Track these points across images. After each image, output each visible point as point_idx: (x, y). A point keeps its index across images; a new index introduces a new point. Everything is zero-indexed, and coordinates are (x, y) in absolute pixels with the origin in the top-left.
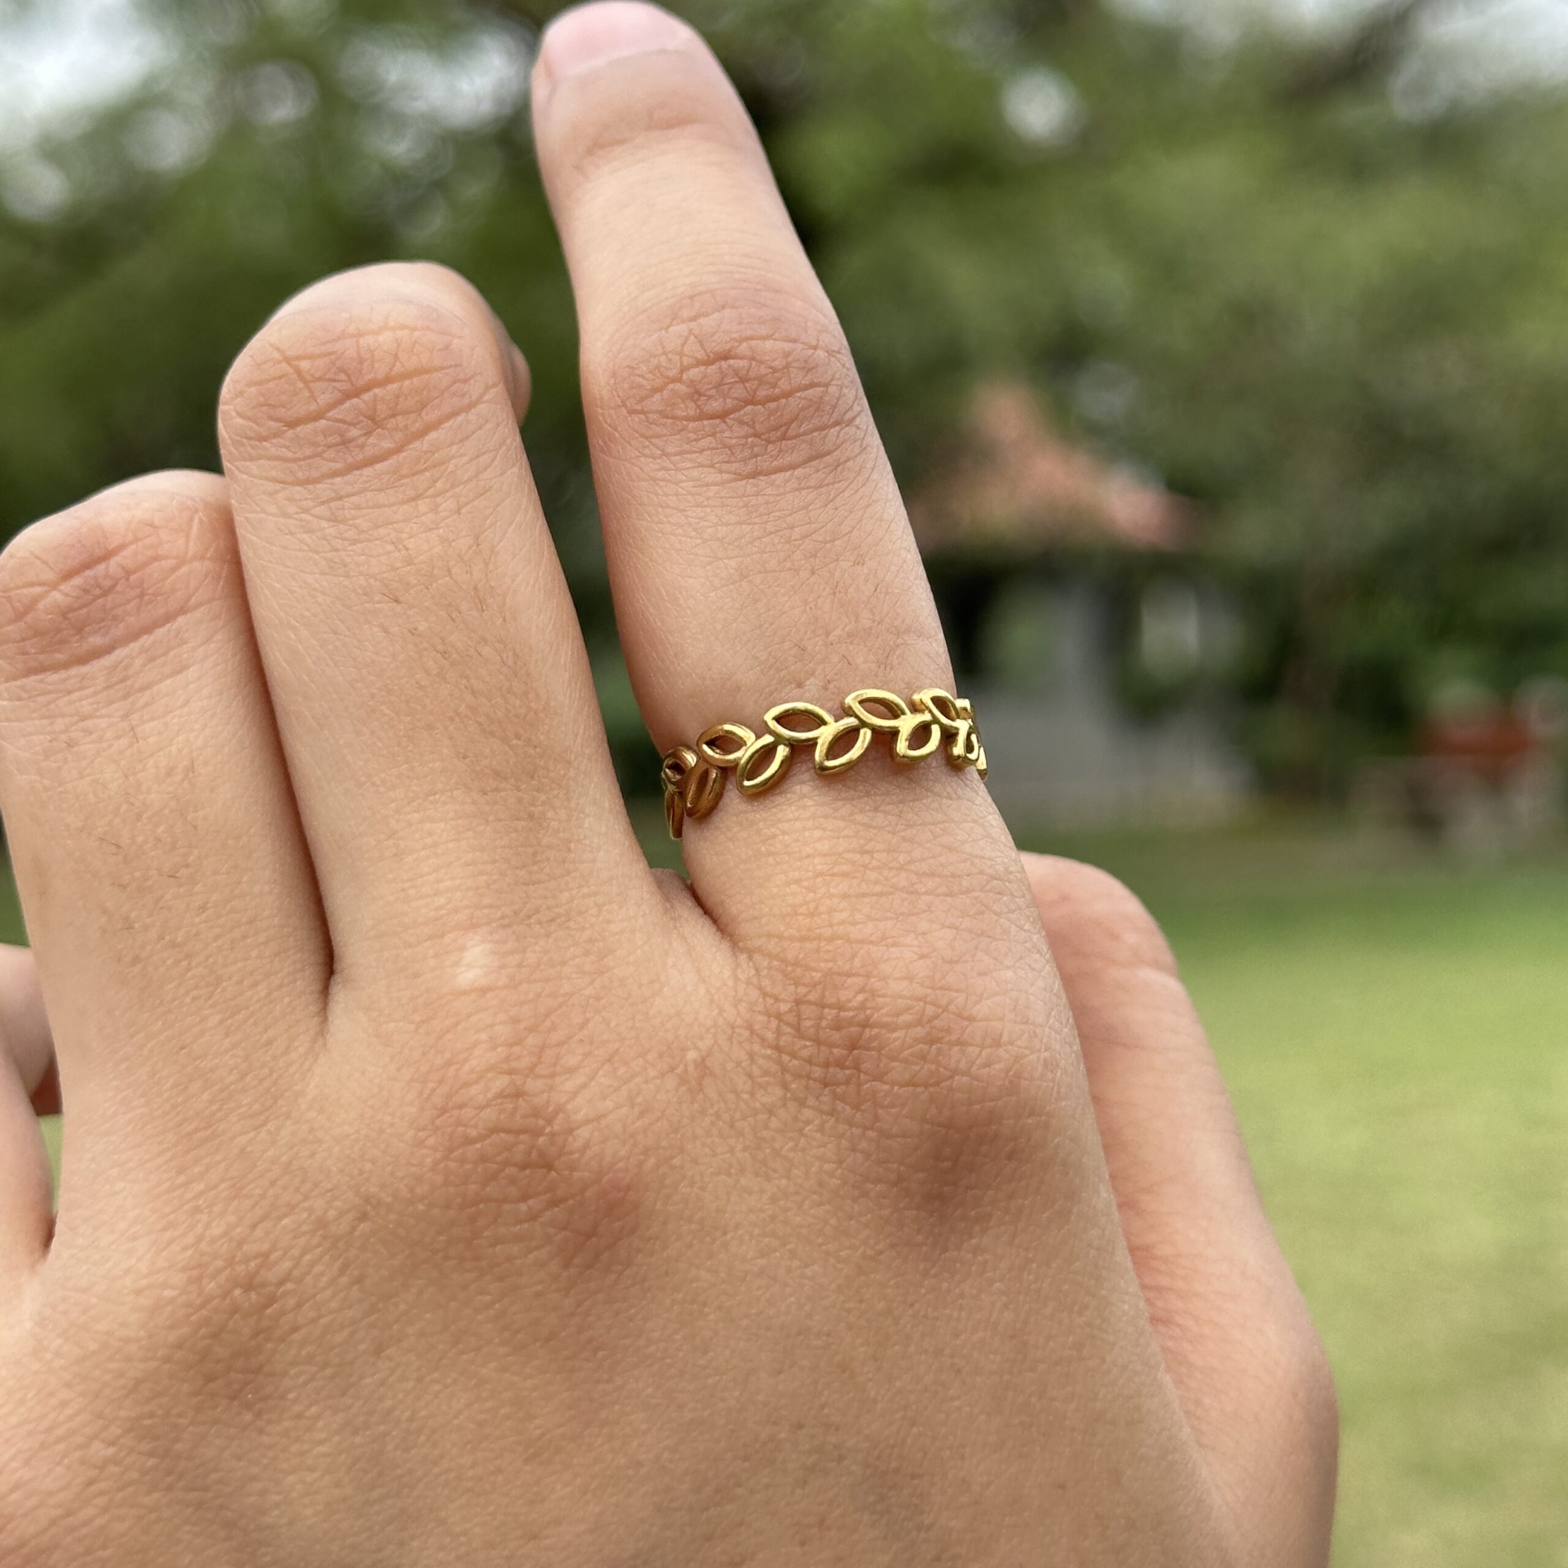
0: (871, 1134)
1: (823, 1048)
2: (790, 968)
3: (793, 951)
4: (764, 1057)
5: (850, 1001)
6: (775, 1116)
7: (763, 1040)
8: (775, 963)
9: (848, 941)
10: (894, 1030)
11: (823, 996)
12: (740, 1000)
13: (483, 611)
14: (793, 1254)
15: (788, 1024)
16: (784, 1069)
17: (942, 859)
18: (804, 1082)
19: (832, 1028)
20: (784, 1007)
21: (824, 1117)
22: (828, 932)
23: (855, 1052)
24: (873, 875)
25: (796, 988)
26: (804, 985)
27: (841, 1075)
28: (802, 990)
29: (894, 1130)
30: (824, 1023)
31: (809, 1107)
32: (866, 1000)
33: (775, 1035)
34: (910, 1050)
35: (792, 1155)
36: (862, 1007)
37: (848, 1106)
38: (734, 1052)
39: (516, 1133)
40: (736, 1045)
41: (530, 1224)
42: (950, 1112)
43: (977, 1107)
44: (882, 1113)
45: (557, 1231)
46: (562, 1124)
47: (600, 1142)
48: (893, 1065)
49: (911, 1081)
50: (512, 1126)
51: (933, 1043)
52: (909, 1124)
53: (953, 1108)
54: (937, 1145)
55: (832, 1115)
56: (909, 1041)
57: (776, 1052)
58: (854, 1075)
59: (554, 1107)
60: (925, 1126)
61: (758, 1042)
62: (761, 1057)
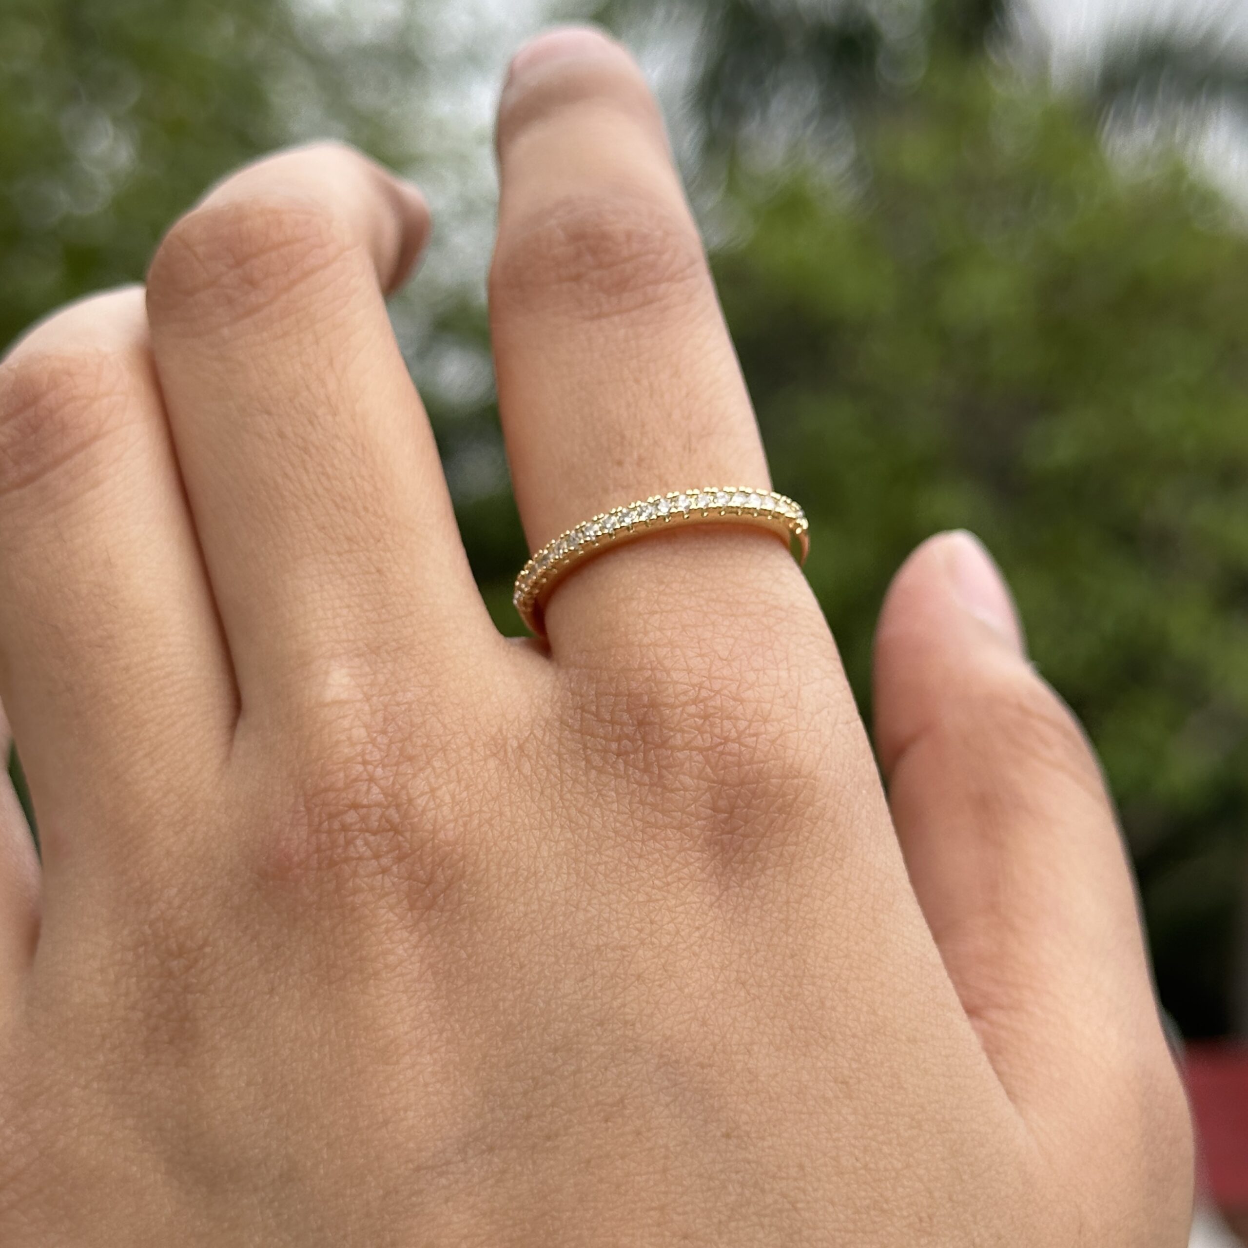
37: (636, 769)
38: (547, 739)
39: (368, 807)
40: (548, 734)
41: (380, 876)
42: (723, 771)
43: (747, 767)
44: (664, 772)
45: (402, 880)
46: (404, 797)
47: (433, 809)
48: (672, 734)
49: (687, 746)
50: (365, 802)
51: (706, 717)
52: (687, 780)
53: (725, 768)
54: (713, 798)
55: (624, 778)
56: (685, 715)
57: (580, 734)
58: (641, 745)
59: (398, 786)
60: (701, 782)
61: (566, 730)
62: (568, 740)
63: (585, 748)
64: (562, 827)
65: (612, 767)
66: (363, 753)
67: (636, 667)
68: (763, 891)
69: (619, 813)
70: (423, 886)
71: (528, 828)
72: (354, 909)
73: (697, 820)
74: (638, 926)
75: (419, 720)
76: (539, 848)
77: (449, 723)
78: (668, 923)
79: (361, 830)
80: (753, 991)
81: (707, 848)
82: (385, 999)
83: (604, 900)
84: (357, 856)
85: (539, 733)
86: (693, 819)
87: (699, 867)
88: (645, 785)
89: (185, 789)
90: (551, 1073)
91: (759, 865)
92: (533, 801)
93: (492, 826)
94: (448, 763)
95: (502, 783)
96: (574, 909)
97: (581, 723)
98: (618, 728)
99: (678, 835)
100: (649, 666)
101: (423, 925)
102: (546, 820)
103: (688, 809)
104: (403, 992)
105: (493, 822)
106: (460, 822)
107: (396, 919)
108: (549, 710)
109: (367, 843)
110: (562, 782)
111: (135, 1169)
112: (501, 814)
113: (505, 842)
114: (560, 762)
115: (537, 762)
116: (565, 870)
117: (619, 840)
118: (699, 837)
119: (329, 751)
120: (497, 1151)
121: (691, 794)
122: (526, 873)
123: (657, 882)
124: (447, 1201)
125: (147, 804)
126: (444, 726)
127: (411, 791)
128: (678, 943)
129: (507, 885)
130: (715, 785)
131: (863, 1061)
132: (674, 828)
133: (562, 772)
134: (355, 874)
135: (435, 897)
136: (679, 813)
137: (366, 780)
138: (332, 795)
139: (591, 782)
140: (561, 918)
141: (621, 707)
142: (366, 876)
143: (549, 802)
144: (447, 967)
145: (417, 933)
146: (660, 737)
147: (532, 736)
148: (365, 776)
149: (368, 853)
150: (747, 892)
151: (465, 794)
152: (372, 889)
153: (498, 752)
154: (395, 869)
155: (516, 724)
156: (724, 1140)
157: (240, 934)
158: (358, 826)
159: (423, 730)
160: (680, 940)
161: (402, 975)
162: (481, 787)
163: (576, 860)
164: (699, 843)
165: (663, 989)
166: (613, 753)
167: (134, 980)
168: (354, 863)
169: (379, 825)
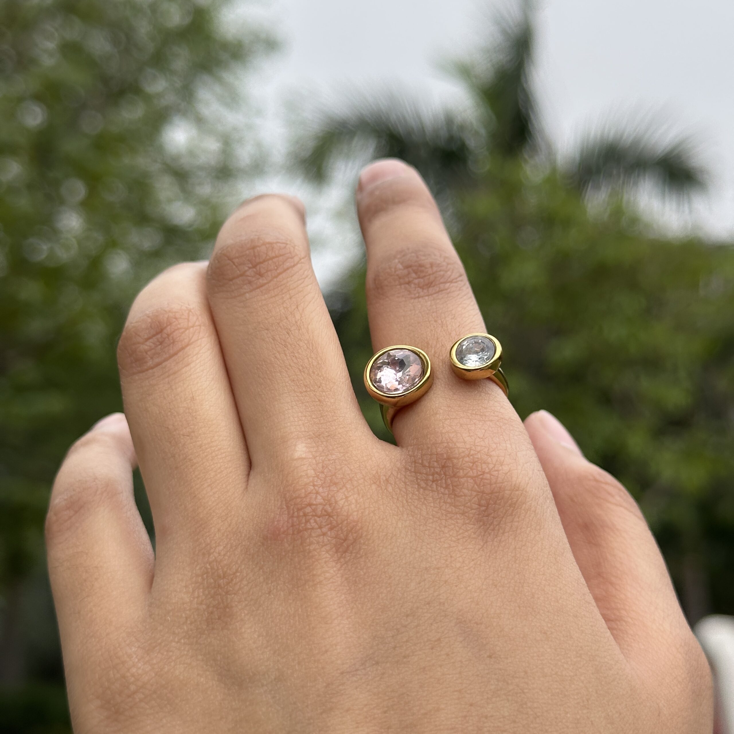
0: (451, 496)
13: (299, 330)
19: (434, 462)
21: (433, 492)
27: (439, 477)
30: (431, 460)
31: (427, 490)
37: (442, 487)
38: (399, 476)
39: (316, 505)
40: (399, 474)
41: (322, 536)
42: (482, 488)
43: (494, 485)
44: (455, 488)
45: (332, 539)
46: (333, 500)
47: (347, 506)
48: (458, 470)
49: (466, 476)
50: (315, 502)
51: (474, 463)
52: (466, 491)
53: (484, 486)
54: (478, 499)
55: (436, 492)
56: (464, 462)
57: (414, 473)
58: (443, 477)
59: (330, 496)
60: (473, 492)
61: (408, 471)
62: (409, 476)
63: (417, 479)
64: (408, 514)
65: (430, 487)
66: (313, 481)
67: (440, 442)
68: (504, 543)
69: (434, 507)
70: (342, 541)
71: (392, 515)
72: (310, 552)
73: (472, 509)
74: (445, 558)
75: (338, 467)
76: (397, 524)
77: (353, 469)
78: (459, 557)
79: (313, 516)
80: (500, 589)
81: (476, 523)
82: (325, 593)
83: (428, 546)
84: (311, 527)
85: (395, 473)
86: (470, 509)
87: (472, 532)
88: (447, 494)
89: (227, 501)
90: (405, 626)
91: (501, 531)
92: (394, 503)
93: (375, 514)
94: (353, 486)
95: (379, 495)
96: (414, 551)
97: (415, 468)
98: (432, 469)
99: (462, 517)
100: (446, 441)
101: (342, 560)
102: (400, 511)
103: (467, 505)
104: (334, 590)
105: (375, 512)
106: (360, 512)
107: (329, 556)
108: (399, 464)
109: (316, 522)
110: (407, 495)
111: (202, 679)
112: (379, 509)
113: (381, 521)
114: (405, 486)
115: (395, 486)
116: (409, 533)
117: (435, 519)
118: (472, 518)
119: (297, 480)
120: (380, 664)
121: (468, 498)
122: (391, 535)
123: (453, 539)
124: (356, 688)
125: (209, 508)
126: (351, 470)
127: (336, 498)
128: (464, 566)
129: (383, 540)
130: (479, 493)
131: (553, 623)
132: (460, 514)
133: (406, 490)
134: (310, 536)
135: (348, 547)
136: (463, 507)
137: (315, 493)
138: (299, 500)
139: (420, 494)
140: (408, 555)
141: (433, 460)
142: (315, 537)
143: (401, 504)
144: (354, 579)
145: (340, 564)
146: (453, 472)
147: (392, 475)
148: (314, 491)
149: (316, 526)
150: (496, 544)
151: (362, 499)
152: (318, 543)
153: (376, 482)
154: (329, 533)
155: (384, 470)
156: (488, 659)
157: (254, 566)
158: (311, 514)
159: (341, 471)
160: (465, 565)
161: (333, 582)
162: (369, 496)
163: (415, 529)
164: (473, 520)
165: (457, 588)
166: (431, 481)
167: (201, 590)
168: (309, 531)
169: (322, 513)
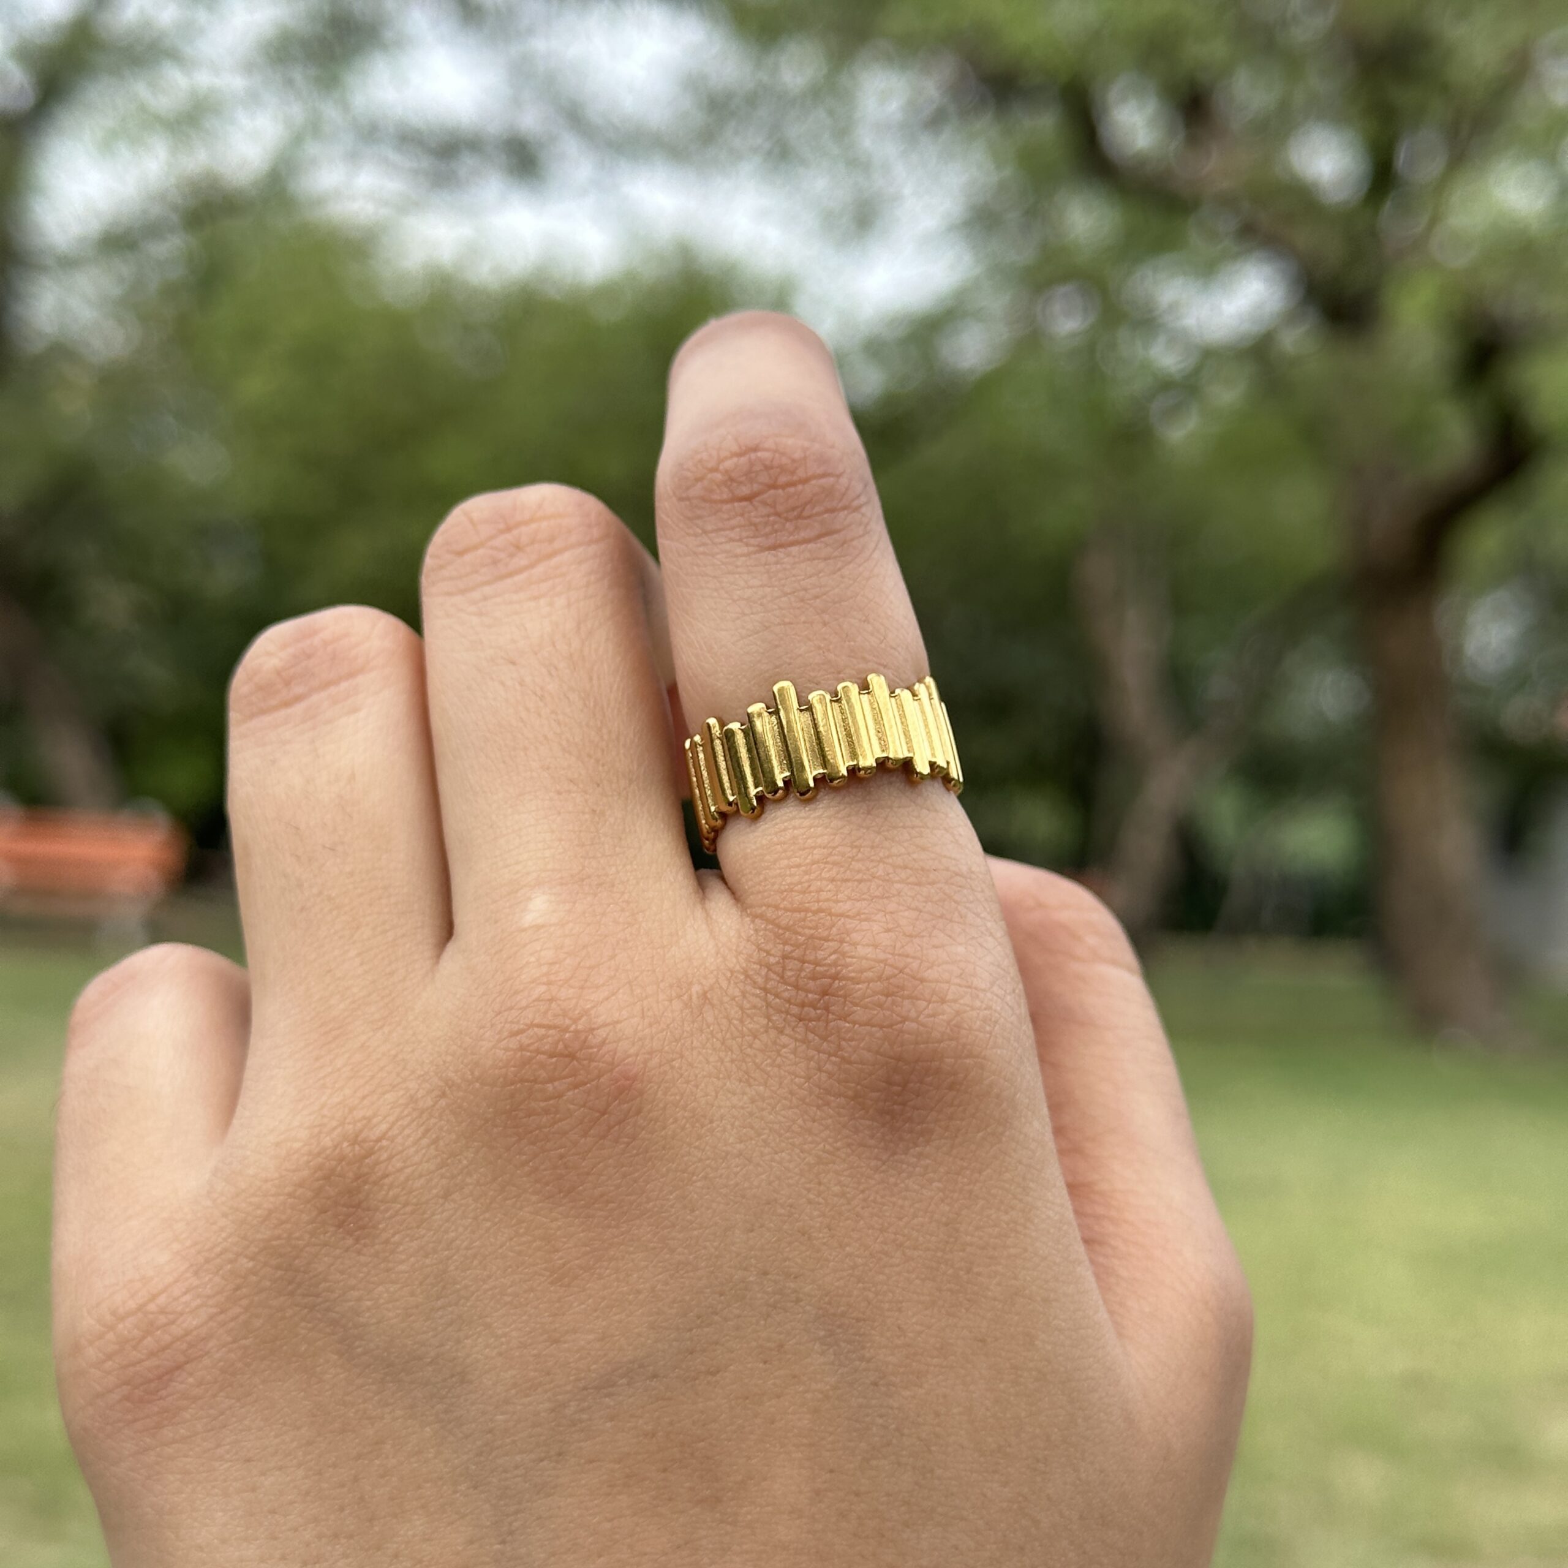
0: (833, 1059)
1: (800, 992)
2: (781, 931)
3: (786, 919)
4: (753, 995)
5: (825, 959)
6: (759, 1040)
7: (755, 983)
8: (770, 926)
9: (830, 914)
10: (858, 984)
11: (804, 955)
12: (741, 953)
14: (766, 1143)
15: (775, 973)
16: (768, 1005)
17: (915, 856)
18: (784, 1016)
19: (809, 978)
20: (772, 960)
21: (798, 1044)
22: (815, 907)
23: (827, 997)
24: (856, 865)
25: (784, 946)
26: (791, 945)
27: (813, 1013)
28: (788, 948)
29: (853, 1058)
30: (803, 974)
31: (787, 1035)
32: (838, 959)
33: (763, 980)
34: (869, 999)
35: (769, 1069)
36: (835, 964)
